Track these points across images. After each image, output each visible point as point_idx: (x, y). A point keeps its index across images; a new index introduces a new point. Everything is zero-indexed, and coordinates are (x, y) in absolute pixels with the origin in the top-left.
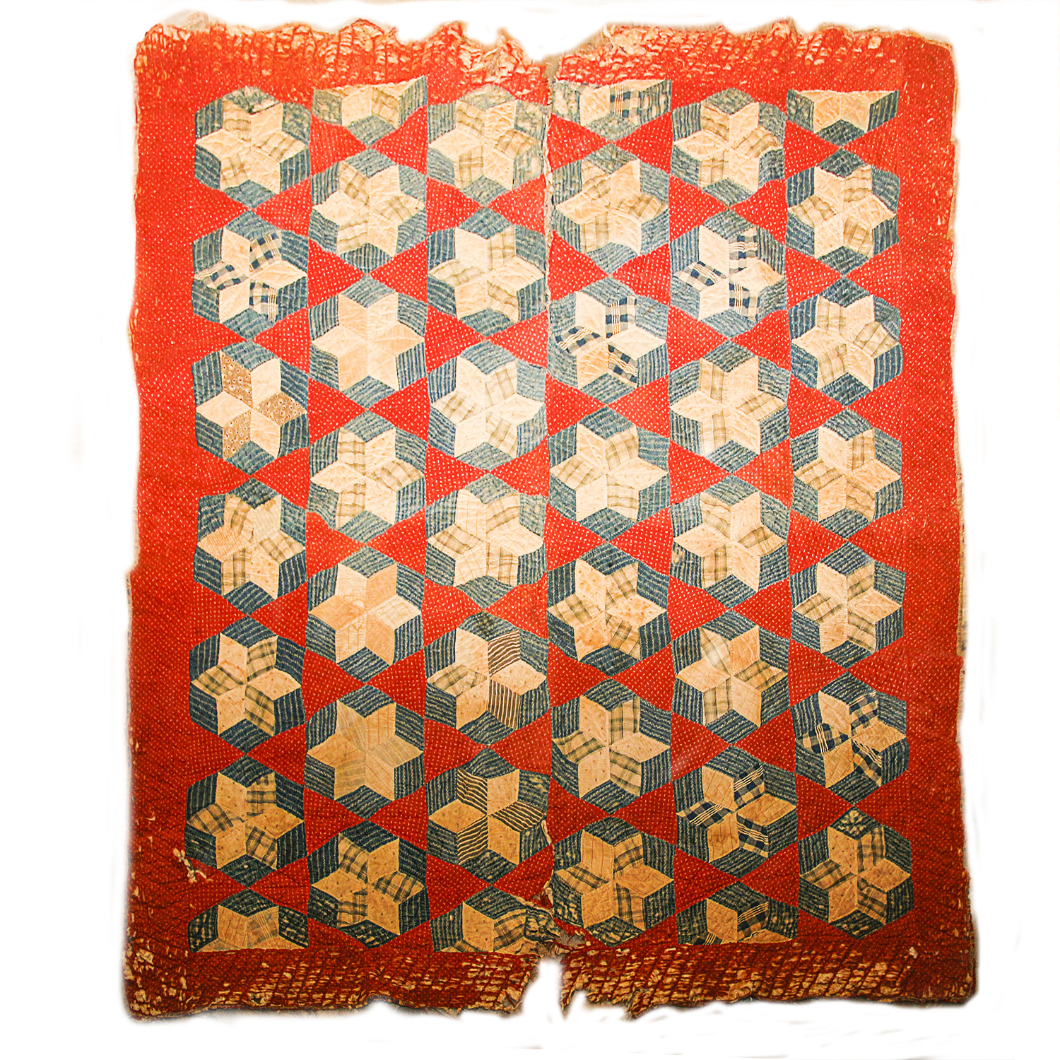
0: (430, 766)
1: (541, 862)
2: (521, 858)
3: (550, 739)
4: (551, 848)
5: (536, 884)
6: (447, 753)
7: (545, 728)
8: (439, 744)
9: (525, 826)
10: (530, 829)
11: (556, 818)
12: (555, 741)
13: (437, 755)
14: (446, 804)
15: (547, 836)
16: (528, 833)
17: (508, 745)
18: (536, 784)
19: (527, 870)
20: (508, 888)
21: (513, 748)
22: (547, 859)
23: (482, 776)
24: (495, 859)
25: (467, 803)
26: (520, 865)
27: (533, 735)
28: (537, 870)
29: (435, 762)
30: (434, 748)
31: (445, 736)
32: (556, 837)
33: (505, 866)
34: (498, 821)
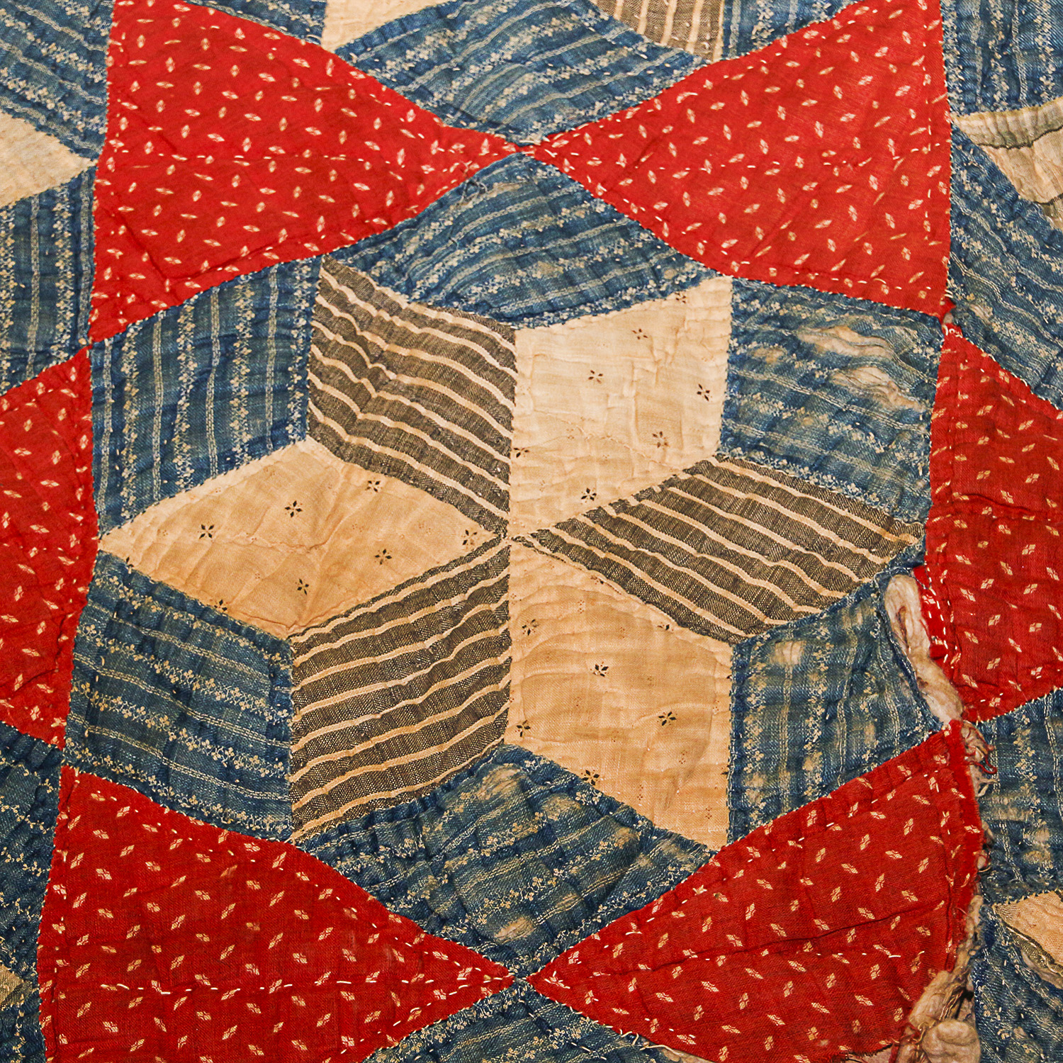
0: (135, 243)
1: (887, 835)
2: (739, 812)
3: (934, 115)
4: (954, 745)
5: (852, 981)
6: (257, 175)
7: (902, 57)
8: (208, 121)
9: (772, 606)
10: (803, 629)
11: (987, 564)
12: (973, 125)
13: (183, 182)
14: (228, 462)
15: (929, 673)
16: (791, 654)
17: (657, 142)
18: (848, 364)
19: (787, 884)
20: (643, 1005)
21: (692, 158)
22: (928, 819)
23: (481, 306)
24: (558, 808)
25: (369, 461)
26: (732, 855)
27: (822, 89)
28: (857, 891)
29: (168, 224)
30: (167, 143)
31: (246, 84)
32: (991, 684)
33: (626, 856)
34: (579, 576)
